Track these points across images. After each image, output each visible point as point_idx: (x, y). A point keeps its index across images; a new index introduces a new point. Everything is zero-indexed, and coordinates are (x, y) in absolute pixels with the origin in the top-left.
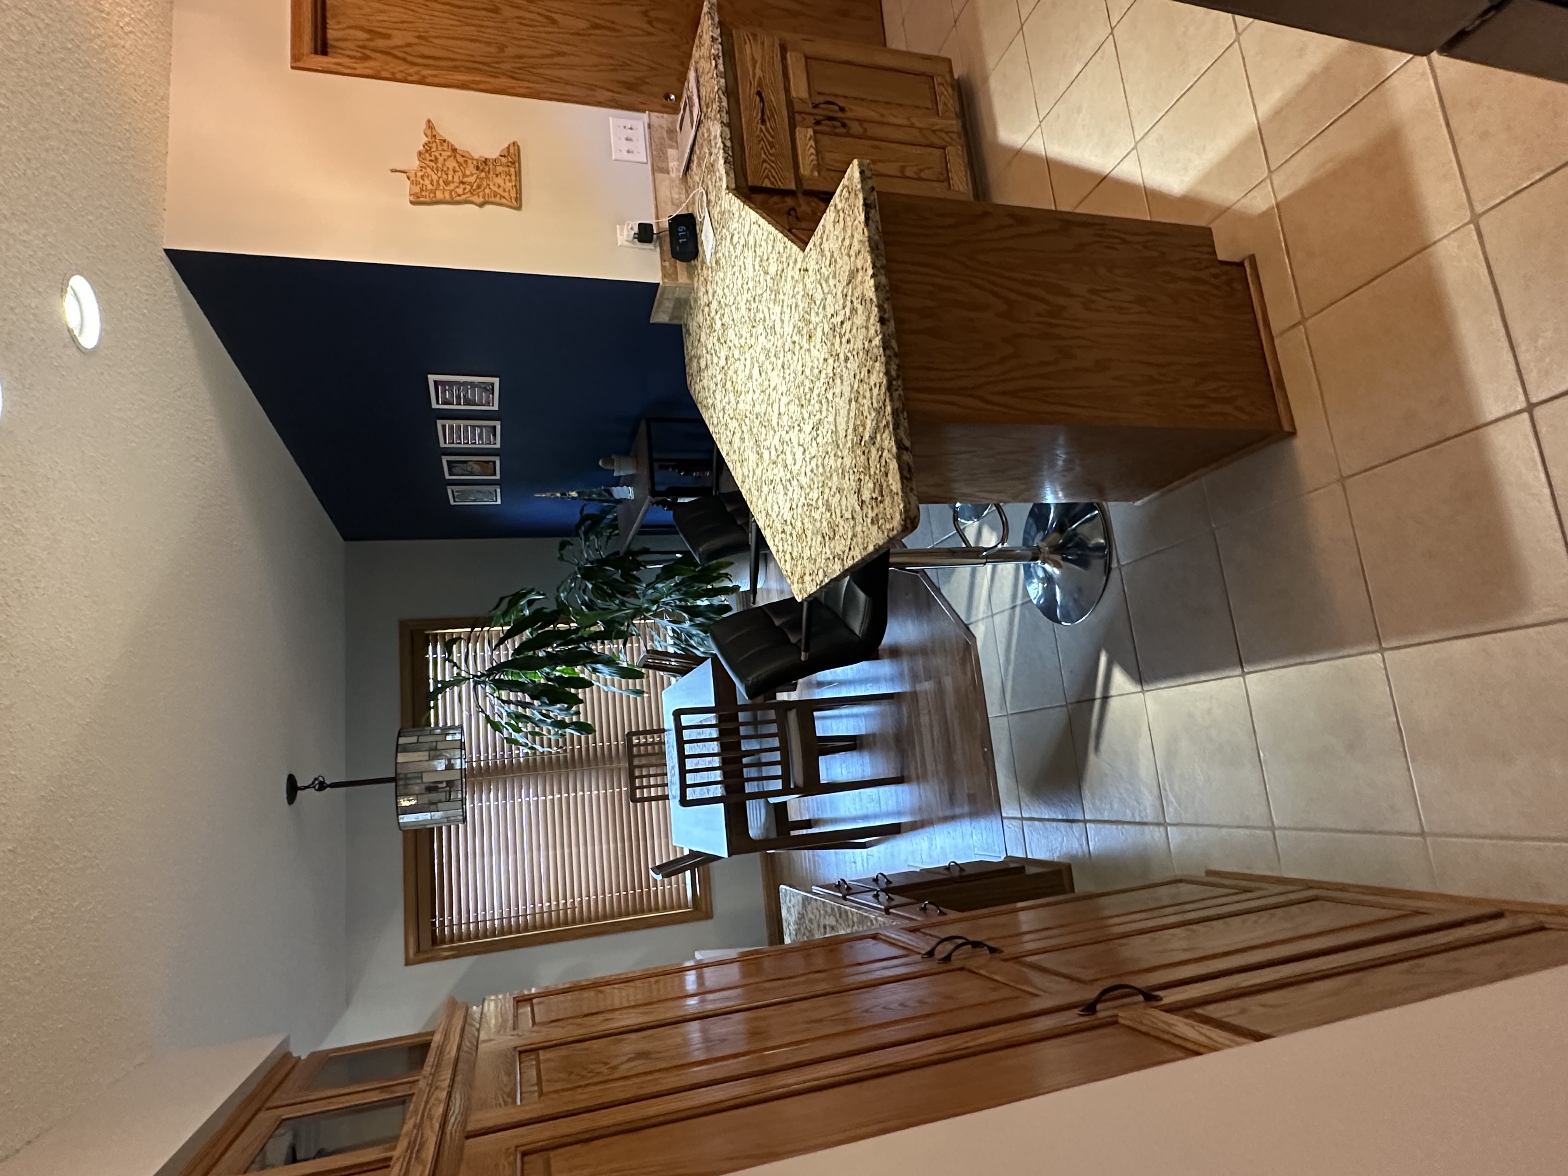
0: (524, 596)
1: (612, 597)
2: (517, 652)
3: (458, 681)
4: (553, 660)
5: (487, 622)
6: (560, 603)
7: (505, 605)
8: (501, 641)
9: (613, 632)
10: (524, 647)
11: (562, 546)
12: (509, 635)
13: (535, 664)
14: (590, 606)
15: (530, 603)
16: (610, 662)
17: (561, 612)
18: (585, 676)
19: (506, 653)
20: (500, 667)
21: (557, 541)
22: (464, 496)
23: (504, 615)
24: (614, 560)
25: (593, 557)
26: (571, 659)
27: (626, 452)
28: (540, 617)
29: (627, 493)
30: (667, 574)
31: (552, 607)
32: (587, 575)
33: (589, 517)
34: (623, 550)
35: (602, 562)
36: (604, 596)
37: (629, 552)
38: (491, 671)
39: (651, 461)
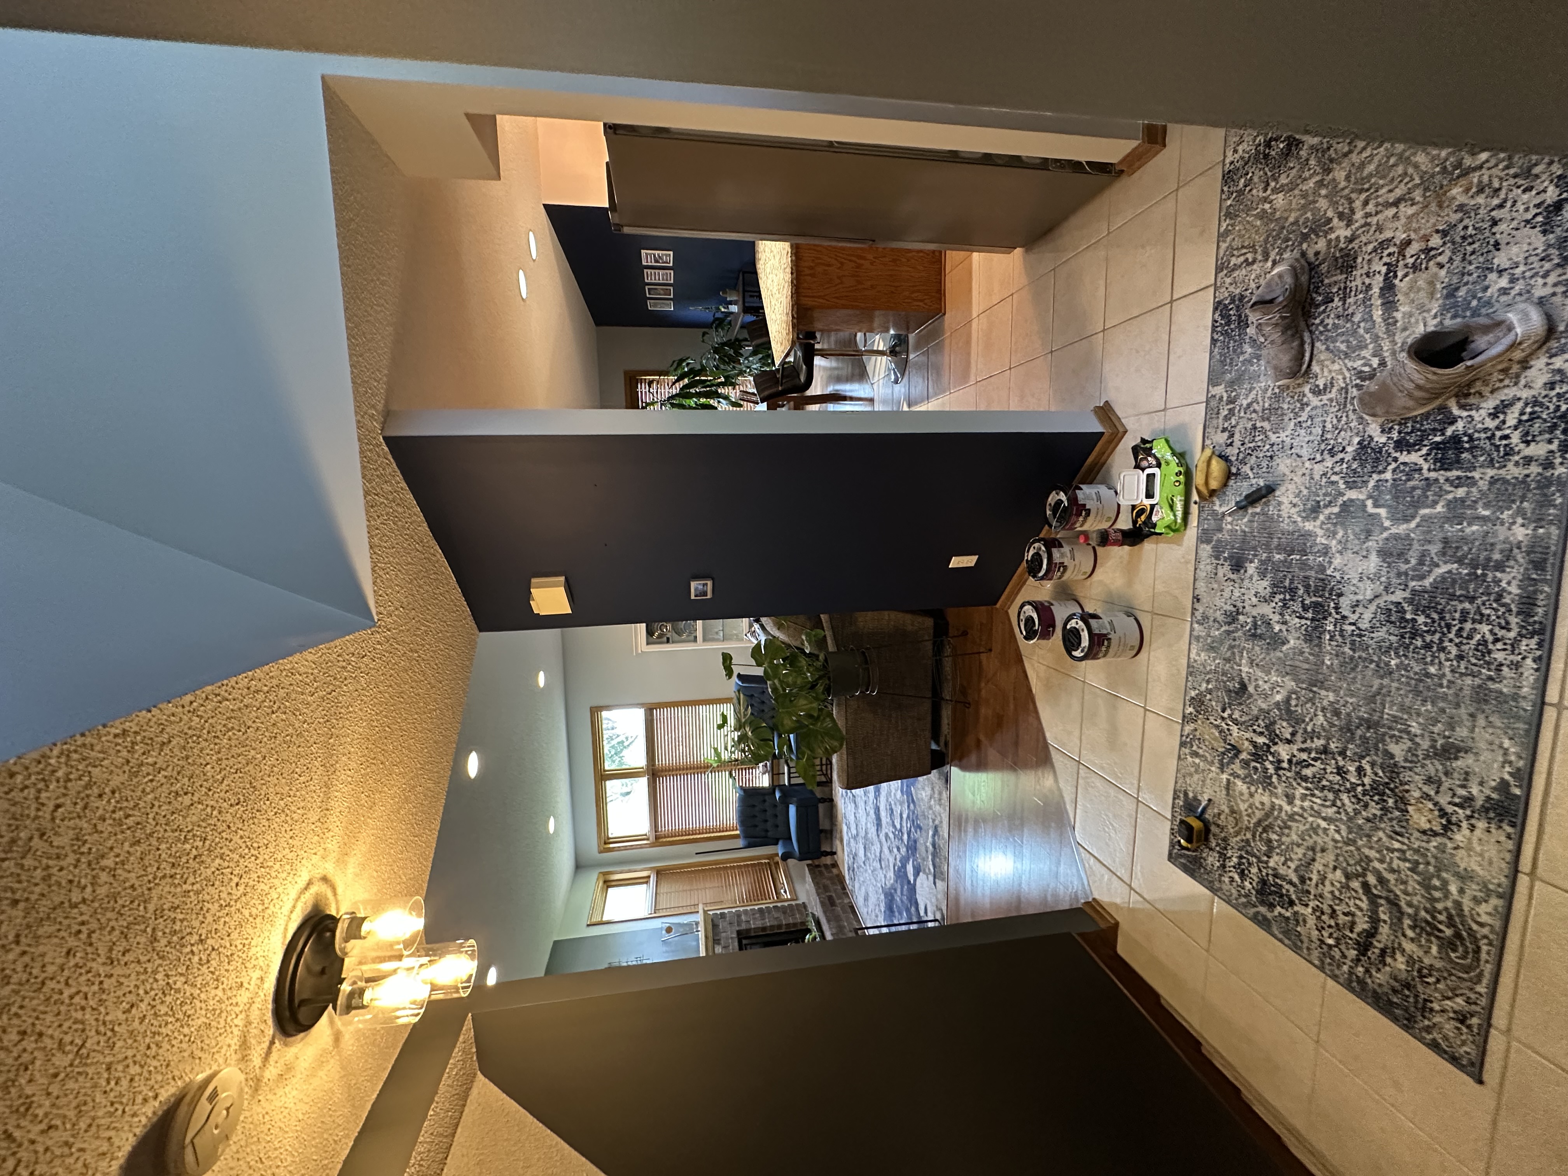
0: (684, 360)
1: (728, 364)
2: (681, 389)
3: (653, 404)
4: (699, 395)
5: (667, 374)
6: (702, 365)
7: (675, 365)
8: (674, 383)
9: (729, 382)
10: (686, 387)
11: (704, 334)
12: (677, 381)
13: (690, 396)
14: (717, 368)
15: (688, 364)
16: (726, 398)
17: (702, 371)
18: (716, 405)
19: (675, 390)
20: (673, 397)
21: (701, 331)
22: (655, 305)
23: (675, 370)
24: (728, 344)
25: (720, 341)
26: (707, 395)
27: (734, 288)
28: (693, 372)
29: (734, 308)
30: (754, 353)
31: (698, 367)
32: (716, 351)
33: (717, 319)
34: (733, 339)
35: (724, 344)
36: (724, 363)
37: (737, 340)
38: (669, 398)
39: (744, 291)
